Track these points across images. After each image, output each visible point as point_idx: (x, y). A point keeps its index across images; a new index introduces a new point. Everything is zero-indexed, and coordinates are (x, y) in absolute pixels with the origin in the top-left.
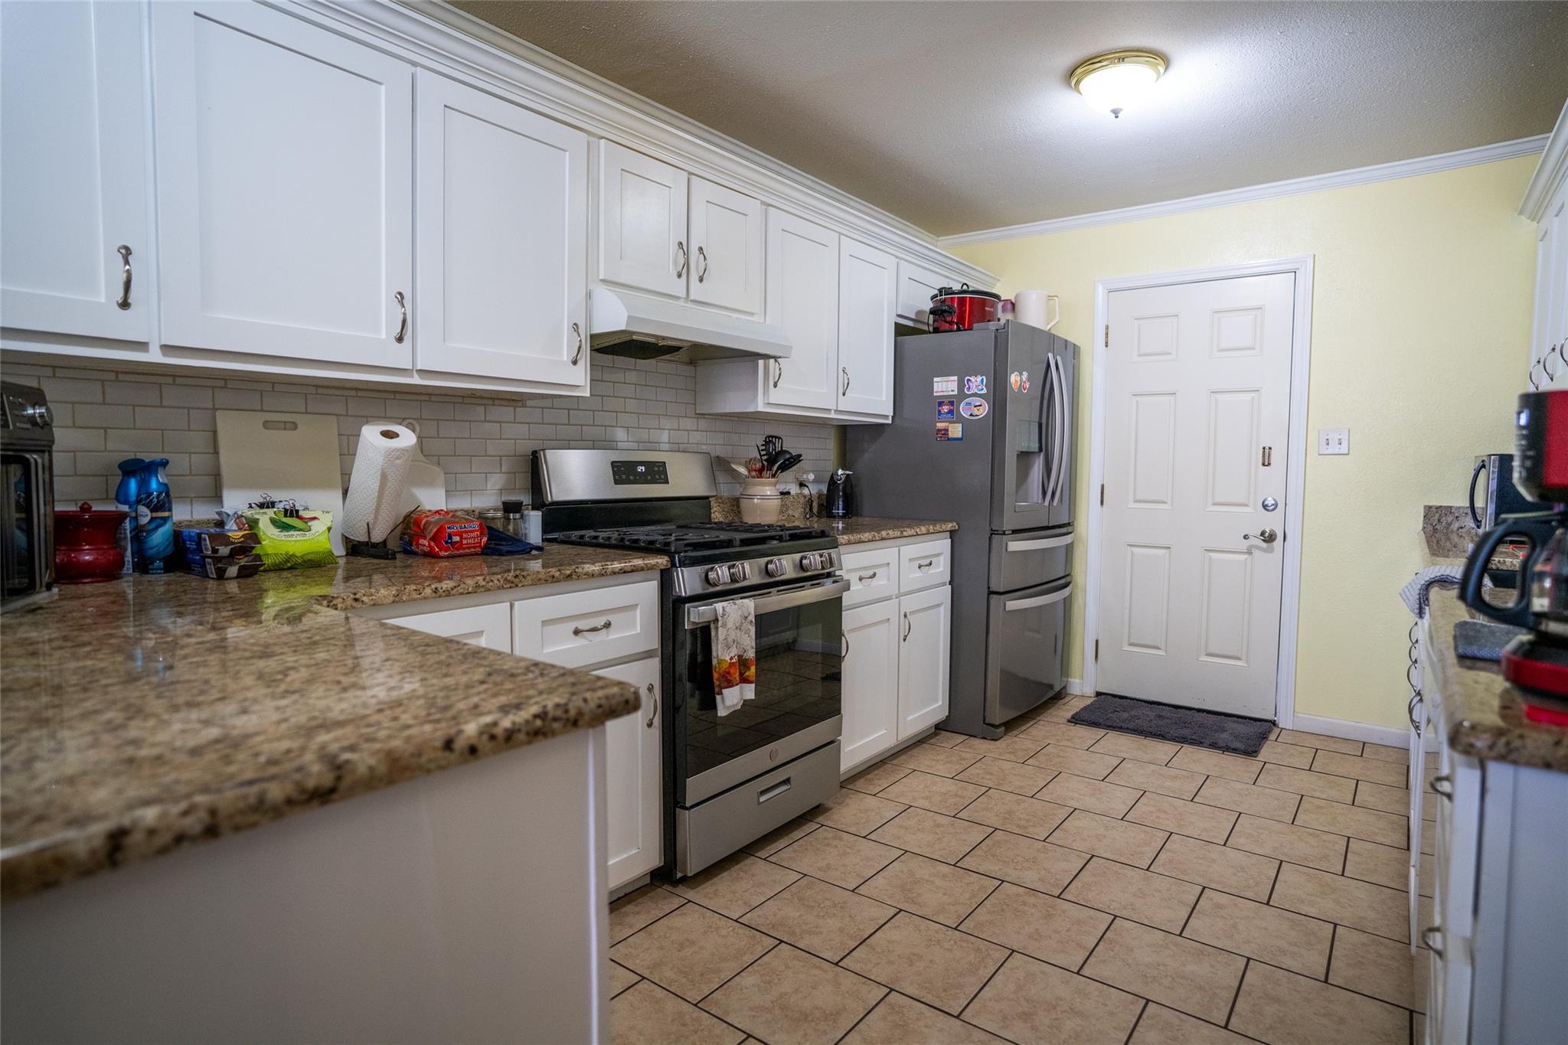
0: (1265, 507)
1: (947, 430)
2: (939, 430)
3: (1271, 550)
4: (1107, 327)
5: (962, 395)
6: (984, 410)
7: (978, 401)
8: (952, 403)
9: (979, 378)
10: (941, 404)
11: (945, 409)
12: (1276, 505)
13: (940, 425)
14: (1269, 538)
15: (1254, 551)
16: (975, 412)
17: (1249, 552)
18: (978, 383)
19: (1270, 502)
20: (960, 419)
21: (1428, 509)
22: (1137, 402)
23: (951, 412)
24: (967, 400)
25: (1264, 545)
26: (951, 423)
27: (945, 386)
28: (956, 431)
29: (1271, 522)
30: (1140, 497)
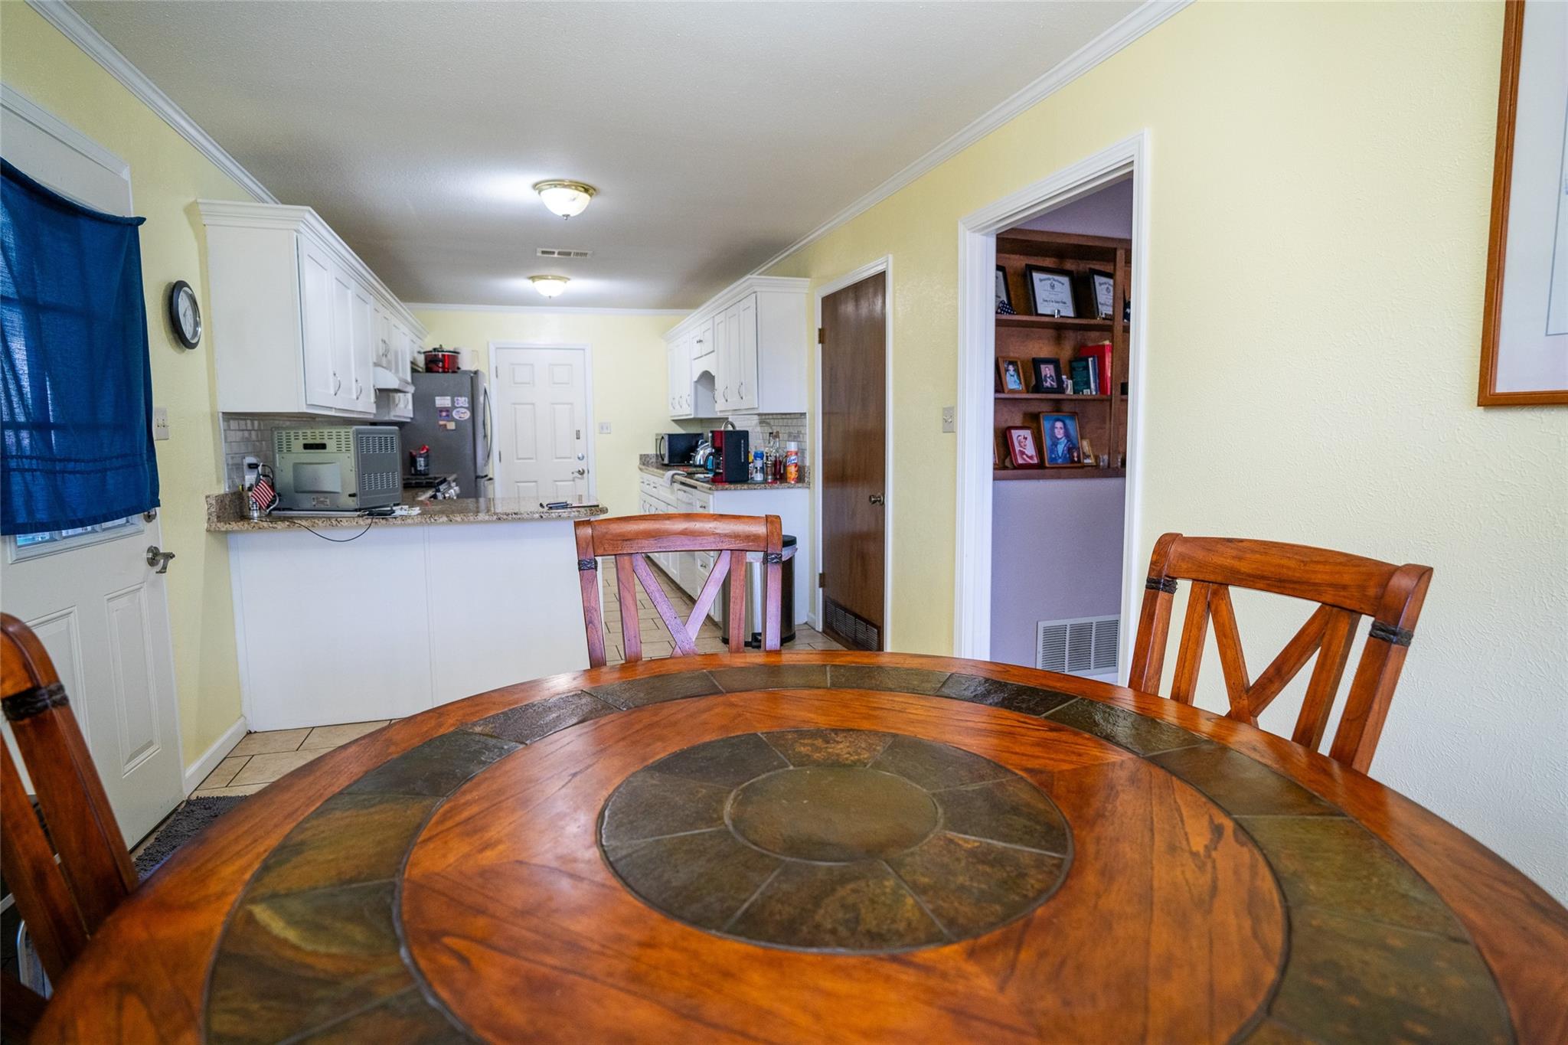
0: (579, 458)
1: (445, 425)
2: (441, 425)
3: (583, 478)
4: (496, 368)
5: (454, 407)
6: (467, 415)
7: (464, 410)
8: (447, 411)
9: (463, 399)
10: (441, 411)
11: (444, 414)
12: (583, 457)
13: (441, 423)
14: (581, 473)
15: (576, 479)
16: (462, 416)
17: (574, 480)
18: (463, 401)
19: (580, 455)
20: (454, 420)
21: (641, 455)
22: (515, 409)
23: (447, 416)
24: (458, 410)
25: (580, 476)
26: (448, 421)
27: (443, 402)
28: (451, 426)
29: (581, 466)
30: (520, 457)
